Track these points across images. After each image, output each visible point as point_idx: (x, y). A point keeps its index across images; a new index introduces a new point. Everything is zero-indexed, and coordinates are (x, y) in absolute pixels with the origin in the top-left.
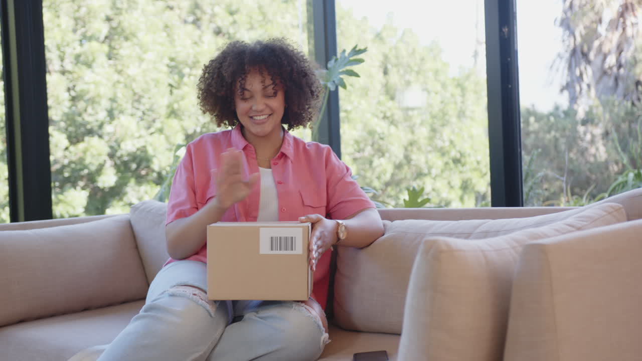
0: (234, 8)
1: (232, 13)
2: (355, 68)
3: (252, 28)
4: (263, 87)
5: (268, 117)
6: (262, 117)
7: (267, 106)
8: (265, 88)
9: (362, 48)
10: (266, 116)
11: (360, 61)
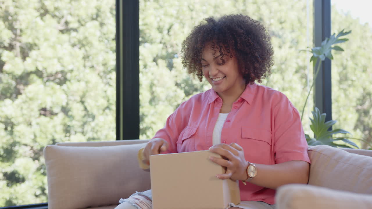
0: (283, 20)
1: (281, 23)
2: (342, 45)
3: (293, 31)
4: (214, 58)
5: (222, 79)
6: (219, 79)
7: (219, 71)
8: (215, 58)
9: (347, 31)
10: (221, 78)
11: (345, 40)
